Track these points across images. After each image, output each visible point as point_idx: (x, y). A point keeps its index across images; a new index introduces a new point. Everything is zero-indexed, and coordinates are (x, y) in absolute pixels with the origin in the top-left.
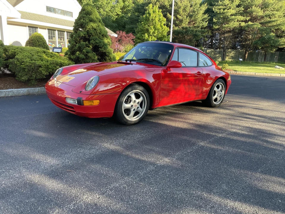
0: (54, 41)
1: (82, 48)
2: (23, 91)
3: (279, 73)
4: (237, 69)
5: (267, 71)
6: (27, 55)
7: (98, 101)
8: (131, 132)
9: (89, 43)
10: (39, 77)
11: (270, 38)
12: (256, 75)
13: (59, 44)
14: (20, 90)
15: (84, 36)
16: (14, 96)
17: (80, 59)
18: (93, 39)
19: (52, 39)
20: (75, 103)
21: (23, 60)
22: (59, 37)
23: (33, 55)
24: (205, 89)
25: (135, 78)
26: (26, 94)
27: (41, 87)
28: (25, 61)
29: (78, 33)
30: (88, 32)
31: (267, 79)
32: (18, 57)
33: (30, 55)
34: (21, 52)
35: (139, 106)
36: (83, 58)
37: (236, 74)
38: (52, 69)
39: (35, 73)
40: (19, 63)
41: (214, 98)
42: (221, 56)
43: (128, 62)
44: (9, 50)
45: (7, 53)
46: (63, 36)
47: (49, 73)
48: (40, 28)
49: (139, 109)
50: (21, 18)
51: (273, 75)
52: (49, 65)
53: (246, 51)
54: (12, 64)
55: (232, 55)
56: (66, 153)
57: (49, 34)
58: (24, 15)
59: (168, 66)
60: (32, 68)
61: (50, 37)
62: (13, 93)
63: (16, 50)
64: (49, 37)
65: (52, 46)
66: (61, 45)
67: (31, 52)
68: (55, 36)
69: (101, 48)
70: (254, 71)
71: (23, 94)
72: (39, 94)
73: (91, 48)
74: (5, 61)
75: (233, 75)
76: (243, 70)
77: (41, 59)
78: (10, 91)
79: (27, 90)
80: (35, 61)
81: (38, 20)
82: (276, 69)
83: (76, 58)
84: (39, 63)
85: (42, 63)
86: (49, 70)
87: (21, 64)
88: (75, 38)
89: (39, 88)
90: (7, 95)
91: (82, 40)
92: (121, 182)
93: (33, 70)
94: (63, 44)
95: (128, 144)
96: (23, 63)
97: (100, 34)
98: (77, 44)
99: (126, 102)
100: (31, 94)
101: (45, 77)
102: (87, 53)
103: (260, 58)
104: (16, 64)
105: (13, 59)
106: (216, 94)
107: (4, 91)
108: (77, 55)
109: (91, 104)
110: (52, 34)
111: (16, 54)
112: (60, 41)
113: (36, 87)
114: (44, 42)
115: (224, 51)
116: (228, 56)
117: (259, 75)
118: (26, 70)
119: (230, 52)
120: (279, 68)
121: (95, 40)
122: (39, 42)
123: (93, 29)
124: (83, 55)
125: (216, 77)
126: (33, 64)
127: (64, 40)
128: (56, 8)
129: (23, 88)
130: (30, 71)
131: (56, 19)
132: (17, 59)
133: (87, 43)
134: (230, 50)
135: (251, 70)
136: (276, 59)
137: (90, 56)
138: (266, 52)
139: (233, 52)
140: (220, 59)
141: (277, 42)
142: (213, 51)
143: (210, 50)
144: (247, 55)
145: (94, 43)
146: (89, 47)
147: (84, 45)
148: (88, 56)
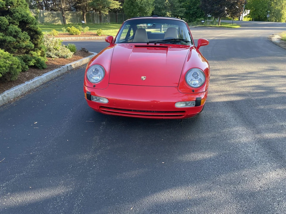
9: (11, 16)
36: (13, 41)
42: (60, 19)
53: (84, 13)
55: (70, 17)
102: (15, 34)
103: (95, 19)
116: (67, 18)
119: (68, 15)
124: (12, 37)
133: (9, 17)
134: (67, 12)
136: (108, 19)
137: (22, 37)
138: (100, 13)
139: (70, 15)
140: (60, 23)
141: (109, 3)
142: (50, 14)
143: (47, 12)
144: (85, 17)
145: (20, 17)
146: (13, 23)
147: (7, 22)
148: (19, 37)
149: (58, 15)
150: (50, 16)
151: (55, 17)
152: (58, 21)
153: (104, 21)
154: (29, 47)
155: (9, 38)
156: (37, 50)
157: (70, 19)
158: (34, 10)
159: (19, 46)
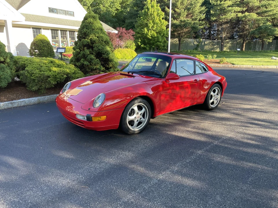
0: (57, 41)
1: (86, 56)
2: (34, 100)
3: (276, 65)
4: (234, 63)
5: (264, 64)
6: (36, 66)
7: (105, 117)
8: (135, 142)
9: (92, 50)
10: (47, 86)
11: (266, 27)
12: (253, 67)
13: (62, 43)
14: (31, 100)
15: (87, 44)
16: (26, 106)
17: (84, 66)
18: (96, 47)
19: (56, 39)
20: (85, 119)
21: (33, 72)
22: (62, 37)
23: (41, 66)
24: (202, 93)
25: (138, 93)
26: (36, 102)
27: (50, 95)
28: (35, 72)
29: (82, 41)
30: (91, 40)
31: (263, 72)
32: (28, 69)
33: (39, 66)
34: (30, 64)
35: (142, 117)
36: (87, 65)
37: (233, 68)
38: (59, 78)
39: (44, 83)
40: (29, 74)
41: (211, 101)
42: (219, 47)
43: (130, 74)
44: (19, 62)
45: (17, 65)
46: (66, 35)
47: (57, 82)
48: (44, 29)
49: (142, 119)
50: (26, 21)
51: (270, 67)
52: (56, 74)
53: (244, 41)
54: (22, 76)
55: (229, 45)
56: (79, 168)
57: (52, 34)
58: (28, 17)
59: (167, 78)
60: (42, 79)
61: (54, 37)
62: (25, 103)
63: (25, 62)
64: (52, 36)
65: (56, 45)
66: (64, 44)
67: (39, 64)
68: (58, 35)
69: (104, 54)
70: (251, 64)
71: (34, 103)
72: (49, 102)
73: (94, 55)
74: (15, 73)
75: (231, 69)
76: (240, 63)
77: (49, 69)
78: (22, 101)
79: (38, 99)
80: (44, 72)
81: (42, 22)
82: (273, 60)
83: (81, 65)
84: (47, 74)
85: (50, 73)
86: (57, 79)
87: (31, 76)
88: (79, 46)
89: (49, 96)
90: (19, 105)
91: (85, 48)
92: (129, 197)
93: (43, 80)
94: (66, 43)
95: (134, 156)
96: (33, 75)
97: (103, 41)
98: (82, 52)
99: (130, 115)
100: (41, 102)
101: (54, 86)
102: (90, 60)
103: (257, 47)
104: (27, 76)
105: (24, 71)
106: (213, 98)
107: (17, 102)
108: (82, 62)
109: (99, 120)
110: (55, 34)
111: (26, 66)
112: (63, 40)
113: (45, 95)
114: (48, 43)
115: (222, 42)
116: (226, 46)
117: (256, 67)
118: (36, 81)
119: (228, 43)
120: (276, 59)
121: (98, 47)
122: (43, 43)
123: (96, 37)
124: (87, 62)
125: (213, 82)
126: (42, 75)
127: (66, 39)
128: (58, 9)
129: (34, 97)
130: (39, 81)
131: (59, 19)
132: (27, 71)
133: (91, 50)
134: (227, 40)
135: (248, 63)
136: (273, 47)
137: (94, 63)
138: (263, 41)
139: (230, 43)
140: (218, 50)
141: (273, 31)
142: (211, 42)
143: (208, 41)
144: (244, 45)
145: (97, 50)
146: (92, 54)
147: (88, 53)
148: (92, 62)
149: (218, 43)
150: (210, 45)
151: (215, 45)
152: (217, 49)
153: (268, 49)
154: (98, 69)
155: (86, 63)
156: (106, 71)
157: (229, 47)
158: (198, 40)
159: (91, 68)
